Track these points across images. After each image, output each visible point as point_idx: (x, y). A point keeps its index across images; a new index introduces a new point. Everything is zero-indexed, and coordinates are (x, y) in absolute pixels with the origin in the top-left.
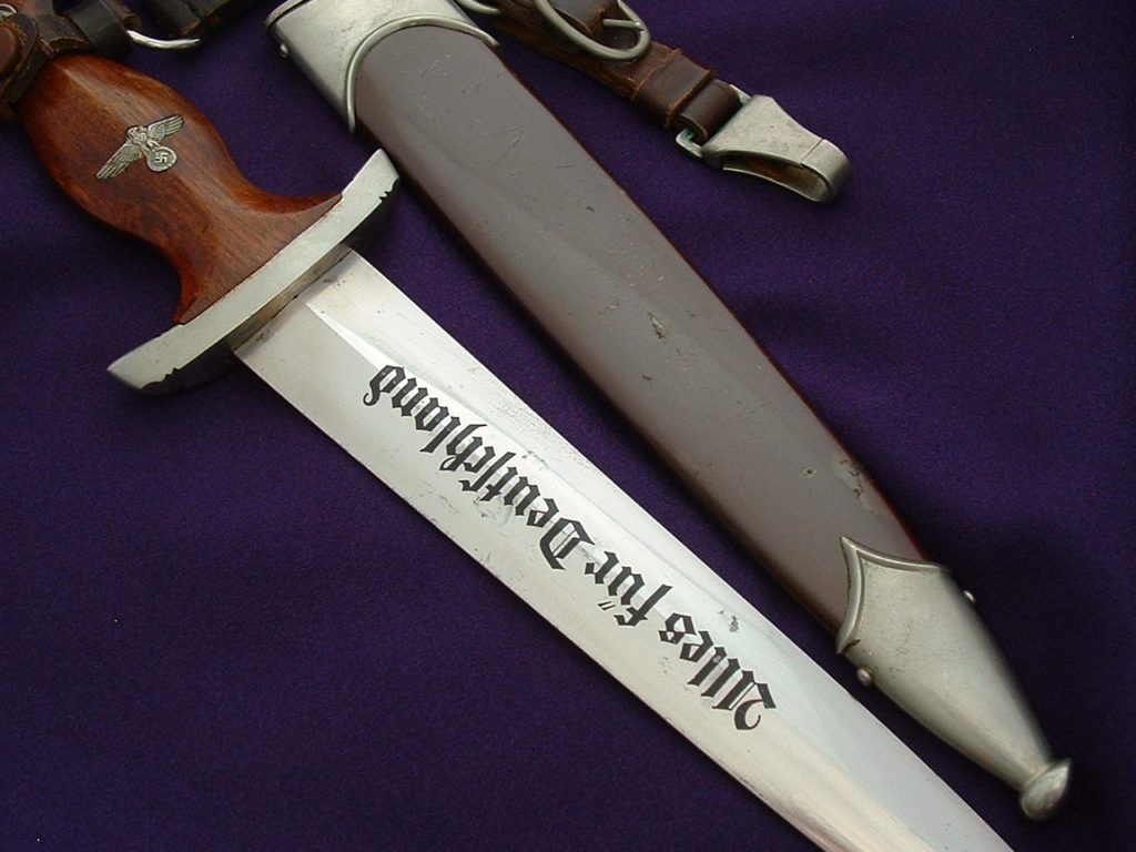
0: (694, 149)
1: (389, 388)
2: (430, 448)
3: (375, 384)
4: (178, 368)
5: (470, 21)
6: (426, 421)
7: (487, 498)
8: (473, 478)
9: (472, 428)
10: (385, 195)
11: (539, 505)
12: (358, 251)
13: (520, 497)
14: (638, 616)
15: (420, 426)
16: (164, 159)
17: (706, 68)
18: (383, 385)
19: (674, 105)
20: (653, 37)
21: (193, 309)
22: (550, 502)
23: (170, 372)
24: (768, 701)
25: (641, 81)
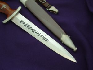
1: (21, 22)
6: (24, 24)
9: (27, 24)
11: (32, 29)
13: (31, 28)
14: (39, 35)
17: (49, 4)
21: (8, 17)
24: (48, 40)
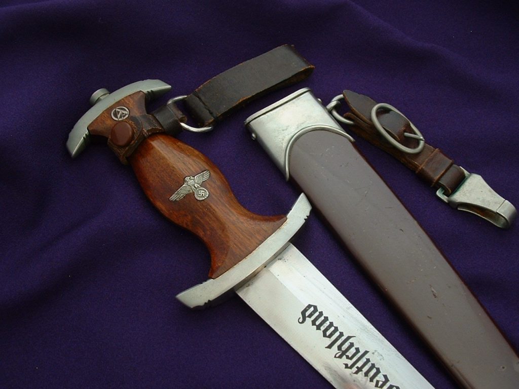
0: (445, 198)
1: (310, 316)
2: (330, 347)
3: (303, 313)
4: (211, 300)
5: (342, 129)
6: (328, 333)
7: (356, 373)
8: (350, 363)
9: (349, 338)
10: (306, 218)
12: (293, 244)
15: (325, 335)
16: (202, 194)
17: (451, 159)
18: (307, 314)
19: (436, 178)
20: (426, 142)
21: (218, 272)
22: (385, 376)
23: (207, 301)
25: (422, 164)
